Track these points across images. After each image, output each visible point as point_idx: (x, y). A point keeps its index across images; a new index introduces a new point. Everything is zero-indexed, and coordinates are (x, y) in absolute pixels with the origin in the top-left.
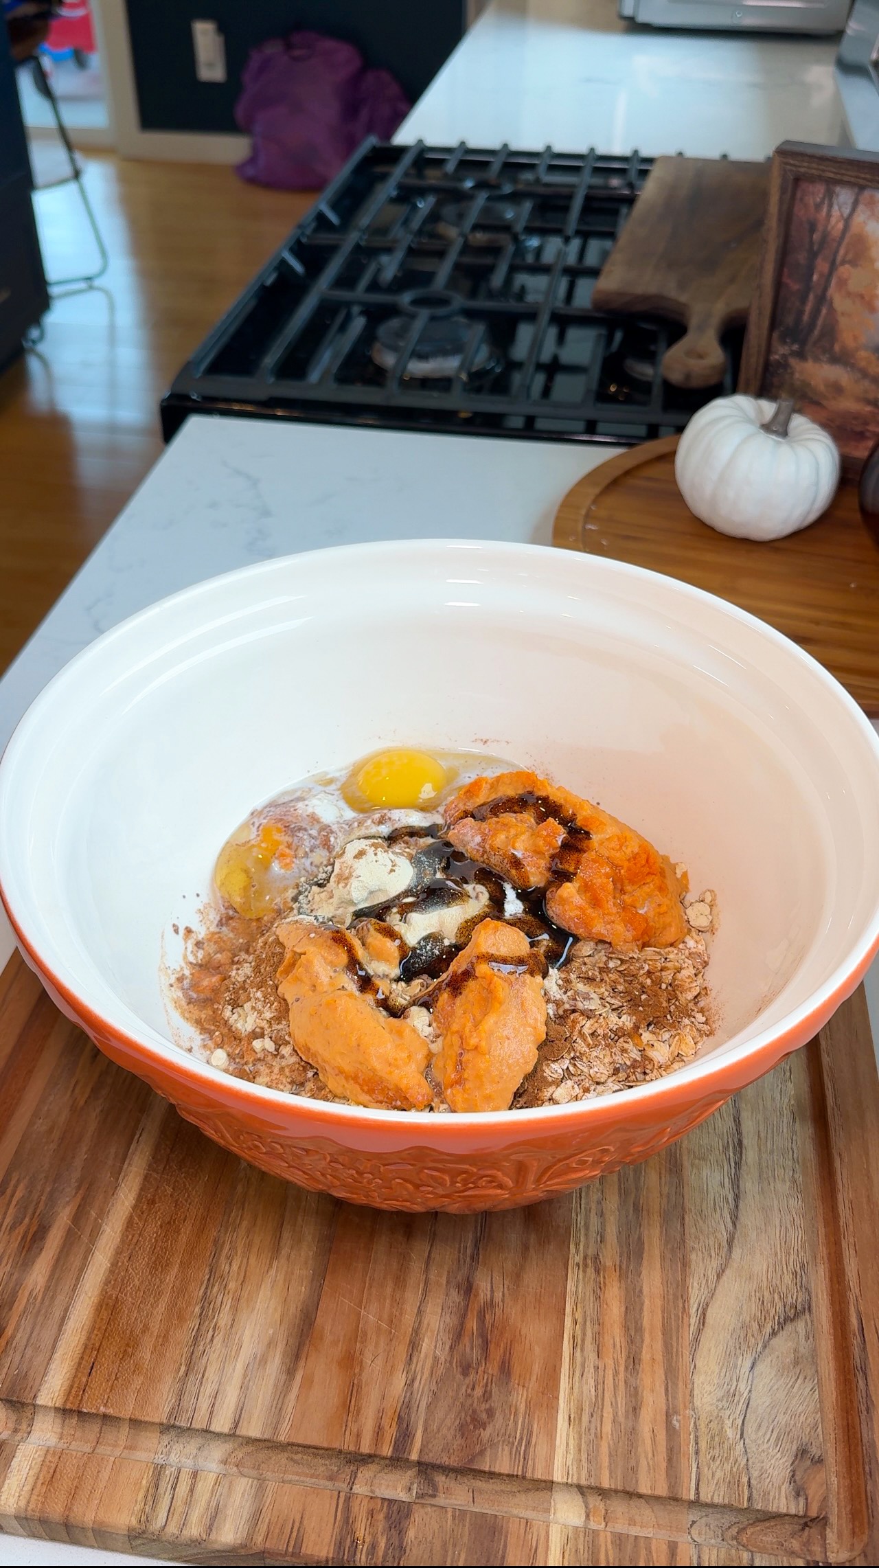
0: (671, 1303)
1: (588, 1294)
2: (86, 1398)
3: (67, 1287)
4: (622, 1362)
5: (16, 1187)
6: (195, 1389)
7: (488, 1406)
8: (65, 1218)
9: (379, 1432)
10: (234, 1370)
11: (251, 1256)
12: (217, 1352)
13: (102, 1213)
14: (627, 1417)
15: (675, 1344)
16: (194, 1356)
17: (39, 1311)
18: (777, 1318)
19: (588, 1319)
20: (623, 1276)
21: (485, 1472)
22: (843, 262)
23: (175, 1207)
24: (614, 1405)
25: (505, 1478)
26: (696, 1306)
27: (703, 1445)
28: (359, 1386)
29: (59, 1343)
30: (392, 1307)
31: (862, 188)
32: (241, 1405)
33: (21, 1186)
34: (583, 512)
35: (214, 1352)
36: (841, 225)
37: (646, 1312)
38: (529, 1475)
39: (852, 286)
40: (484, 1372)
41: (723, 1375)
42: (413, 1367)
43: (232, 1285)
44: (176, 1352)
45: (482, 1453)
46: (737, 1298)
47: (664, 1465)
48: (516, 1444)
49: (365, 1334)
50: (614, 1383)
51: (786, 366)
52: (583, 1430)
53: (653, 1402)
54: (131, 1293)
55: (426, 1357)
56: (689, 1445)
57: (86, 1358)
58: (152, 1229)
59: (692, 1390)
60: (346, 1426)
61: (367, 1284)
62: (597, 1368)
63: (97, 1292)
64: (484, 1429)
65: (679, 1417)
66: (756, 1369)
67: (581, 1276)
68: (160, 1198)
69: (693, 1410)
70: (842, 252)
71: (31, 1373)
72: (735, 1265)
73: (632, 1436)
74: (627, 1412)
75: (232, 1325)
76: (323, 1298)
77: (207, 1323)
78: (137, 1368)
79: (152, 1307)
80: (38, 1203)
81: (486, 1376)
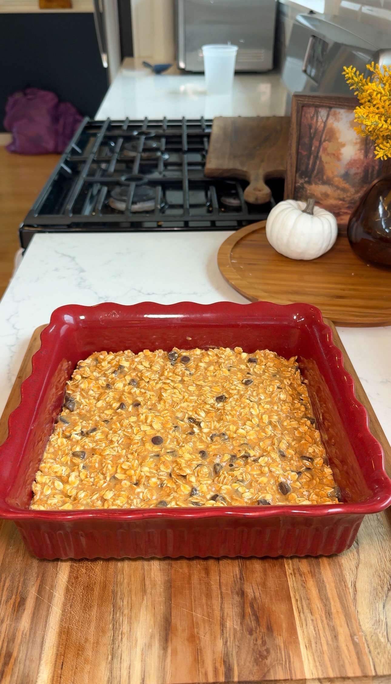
0: (338, 584)
1: (299, 586)
2: (62, 681)
3: (41, 627)
4: (323, 615)
5: (5, 581)
6: (118, 666)
7: (265, 648)
8: (34, 593)
9: (216, 670)
10: (136, 653)
11: (132, 596)
12: (126, 646)
13: (52, 587)
14: (333, 642)
15: (345, 603)
16: (114, 650)
17: (29, 641)
18: (388, 583)
19: (302, 598)
20: (313, 574)
21: (272, 681)
22: (325, 141)
23: (89, 578)
24: (325, 636)
25: (283, 682)
26: (350, 583)
27: (372, 648)
28: (201, 650)
29: (43, 655)
30: (207, 608)
31: (330, 108)
32: (143, 670)
33: (8, 580)
34: (229, 255)
35: (124, 646)
36: (322, 125)
37: (328, 591)
38: (294, 678)
39: (330, 150)
40: (260, 632)
41: (371, 613)
42: (225, 635)
43: (126, 612)
44: (105, 649)
45: (268, 671)
46: (368, 576)
47: (356, 661)
48: (284, 663)
49: (197, 624)
50: (323, 626)
51: (303, 188)
52: (314, 651)
53: (343, 632)
54: (75, 624)
55: (230, 629)
56: (365, 649)
57: (58, 660)
58: (79, 591)
59: (359, 623)
60: (199, 670)
61: (193, 600)
62: (312, 620)
63: (57, 627)
64: (267, 659)
65: (357, 637)
66: (386, 608)
67: (294, 579)
68: (80, 575)
69: (363, 632)
70: (324, 136)
71: (31, 673)
72: (363, 562)
73: (338, 648)
74: (332, 638)
75: (130, 630)
76: (173, 610)
77: (117, 632)
78: (86, 661)
79: (87, 629)
80: (18, 588)
81: (261, 633)
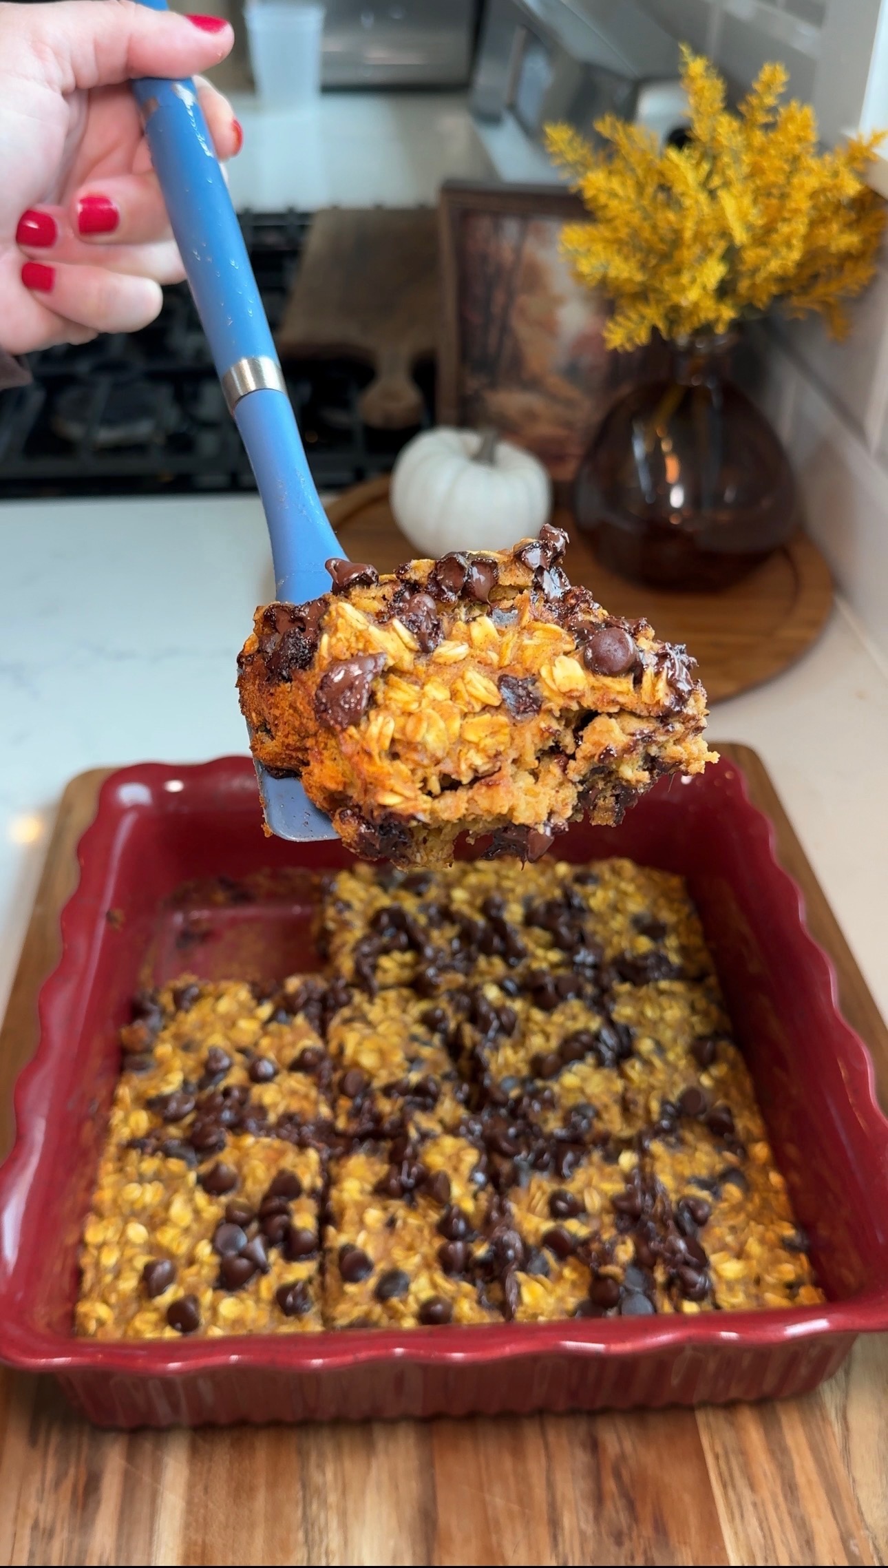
4: (779, 1491)
15: (825, 1458)
19: (729, 1450)
26: (833, 1414)
30: (518, 1484)
40: (638, 1537)
43: (332, 1498)
49: (497, 1523)
50: (778, 1518)
53: (824, 1529)
55: (571, 1533)
59: (859, 1507)
61: (483, 1464)
62: (755, 1505)
65: (856, 1541)
69: (867, 1529)
74: (801, 1547)
75: (345, 1544)
76: (438, 1490)
81: (642, 1541)
